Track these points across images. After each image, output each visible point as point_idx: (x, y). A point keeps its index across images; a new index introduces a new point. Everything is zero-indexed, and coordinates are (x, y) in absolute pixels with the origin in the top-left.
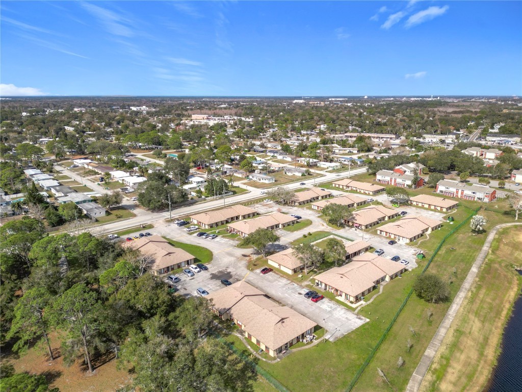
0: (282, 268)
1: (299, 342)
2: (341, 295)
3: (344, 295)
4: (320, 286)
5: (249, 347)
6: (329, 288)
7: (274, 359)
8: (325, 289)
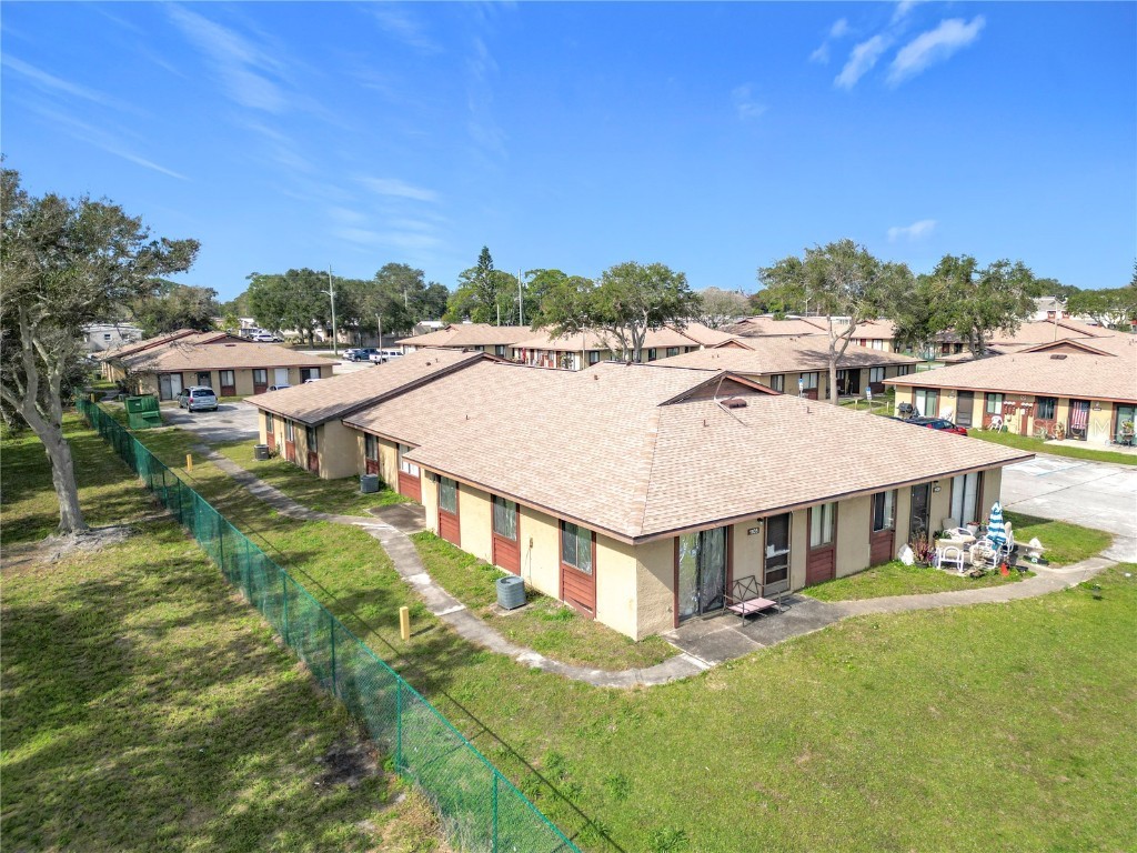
1: (893, 568)
2: (1075, 434)
3: (1101, 423)
5: (422, 579)
7: (649, 652)
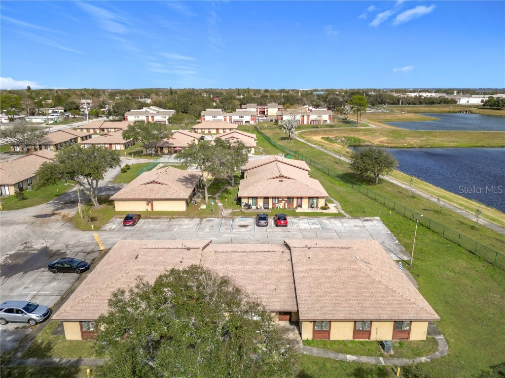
0: (158, 207)
2: (300, 206)
3: (305, 203)
4: (254, 207)
5: (352, 358)
6: (274, 204)
7: (431, 341)
8: (266, 208)
